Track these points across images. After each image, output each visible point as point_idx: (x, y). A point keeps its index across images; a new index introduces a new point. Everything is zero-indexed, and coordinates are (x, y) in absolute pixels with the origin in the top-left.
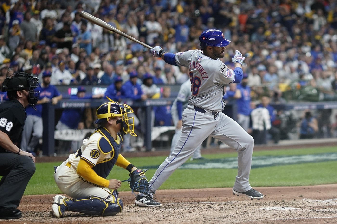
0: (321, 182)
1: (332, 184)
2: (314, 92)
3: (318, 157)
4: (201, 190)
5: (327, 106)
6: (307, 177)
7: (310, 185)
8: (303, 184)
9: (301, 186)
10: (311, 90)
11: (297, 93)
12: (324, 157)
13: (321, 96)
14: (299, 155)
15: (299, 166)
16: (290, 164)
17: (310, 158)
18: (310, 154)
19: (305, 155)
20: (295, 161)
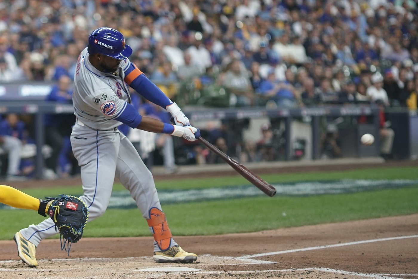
0: (233, 229)
1: (250, 232)
2: (222, 92)
3: (227, 192)
4: (52, 240)
5: (241, 115)
6: (212, 223)
7: (217, 234)
8: (205, 232)
9: (203, 235)
10: (217, 90)
11: (197, 94)
12: (238, 192)
13: (233, 100)
14: (199, 189)
15: (199, 205)
16: (185, 202)
17: (215, 193)
18: (216, 187)
19: (208, 188)
20: (193, 198)
